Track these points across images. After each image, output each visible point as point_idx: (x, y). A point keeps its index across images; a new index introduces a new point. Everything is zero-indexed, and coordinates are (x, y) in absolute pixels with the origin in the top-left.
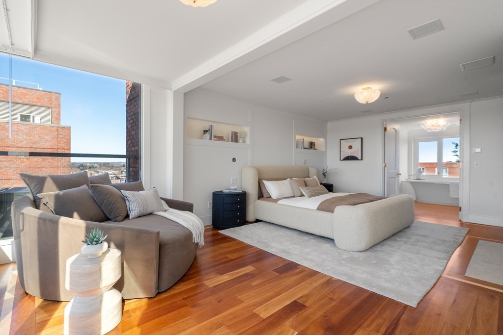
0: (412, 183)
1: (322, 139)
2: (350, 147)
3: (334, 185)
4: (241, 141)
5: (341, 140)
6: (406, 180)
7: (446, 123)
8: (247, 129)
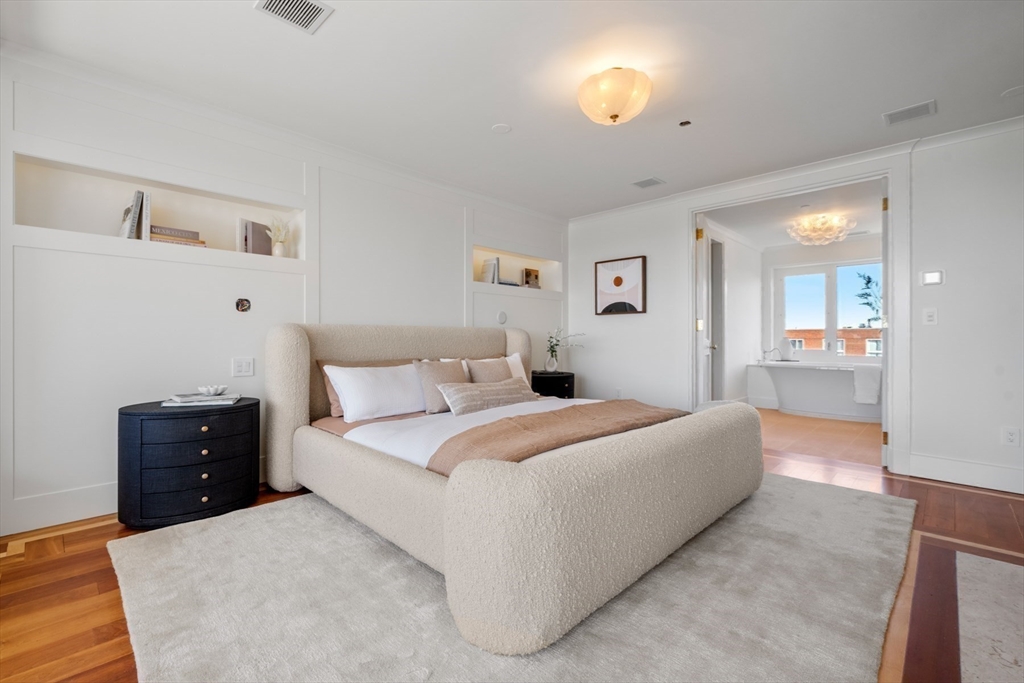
0: (770, 368)
1: (556, 264)
2: (618, 281)
3: (575, 376)
4: (277, 249)
5: (596, 263)
6: (756, 363)
7: (845, 222)
8: (300, 220)
